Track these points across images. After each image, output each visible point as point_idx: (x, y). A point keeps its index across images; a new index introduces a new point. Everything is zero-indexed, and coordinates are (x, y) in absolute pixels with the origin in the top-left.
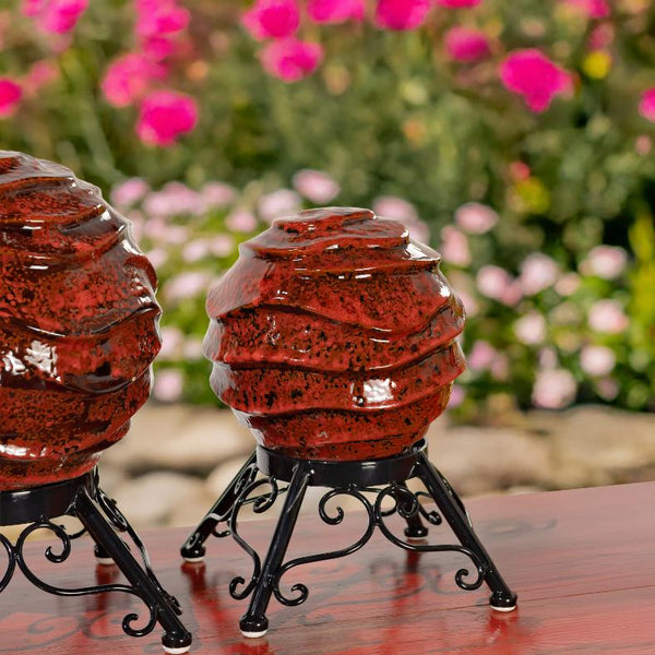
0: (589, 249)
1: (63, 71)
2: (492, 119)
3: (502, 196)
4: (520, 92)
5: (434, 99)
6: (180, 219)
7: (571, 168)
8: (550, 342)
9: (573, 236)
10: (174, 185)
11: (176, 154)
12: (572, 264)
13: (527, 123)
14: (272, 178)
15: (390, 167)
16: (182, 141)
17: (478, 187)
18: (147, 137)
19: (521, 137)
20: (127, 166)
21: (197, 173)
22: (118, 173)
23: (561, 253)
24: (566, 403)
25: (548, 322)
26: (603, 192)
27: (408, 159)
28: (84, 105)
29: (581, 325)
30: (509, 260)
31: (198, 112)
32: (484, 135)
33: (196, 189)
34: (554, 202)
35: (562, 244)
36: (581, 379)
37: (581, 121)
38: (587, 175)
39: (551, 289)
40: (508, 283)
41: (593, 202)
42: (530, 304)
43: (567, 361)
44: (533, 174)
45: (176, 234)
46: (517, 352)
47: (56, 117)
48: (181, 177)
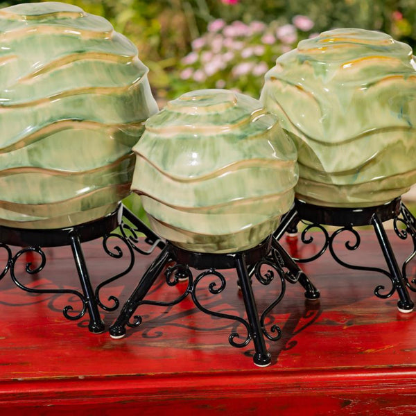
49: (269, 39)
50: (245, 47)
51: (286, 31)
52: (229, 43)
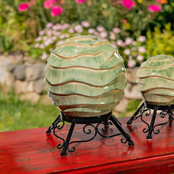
0: (138, 36)
1: (36, 2)
2: (120, 11)
3: (122, 26)
4: (125, 6)
5: (108, 7)
6: (59, 31)
7: (135, 21)
8: (131, 55)
9: (135, 34)
10: (58, 24)
11: (58, 18)
12: (135, 39)
13: (126, 12)
14: (77, 22)
15: (100, 21)
16: (60, 15)
17: (117, 24)
18: (53, 15)
19: (125, 15)
20: (49, 20)
21: (62, 22)
22: (47, 22)
23: (133, 37)
24: (134, 66)
25: (131, 51)
26: (141, 25)
27: (103, 19)
28: (40, 8)
29: (137, 51)
30: (123, 39)
31: (62, 10)
32: (118, 14)
33: (62, 25)
34: (132, 27)
35: (133, 35)
36: (137, 61)
37: (137, 11)
38: (138, 22)
39: (131, 44)
40: (123, 43)
41: (139, 27)
42: (127, 47)
43: (134, 58)
44: (128, 22)
45: (58, 34)
46: (124, 56)
47: (35, 11)
48: (59, 22)
49: (71, 31)
50: (61, 34)
51: (78, 28)
52: (55, 33)
